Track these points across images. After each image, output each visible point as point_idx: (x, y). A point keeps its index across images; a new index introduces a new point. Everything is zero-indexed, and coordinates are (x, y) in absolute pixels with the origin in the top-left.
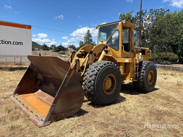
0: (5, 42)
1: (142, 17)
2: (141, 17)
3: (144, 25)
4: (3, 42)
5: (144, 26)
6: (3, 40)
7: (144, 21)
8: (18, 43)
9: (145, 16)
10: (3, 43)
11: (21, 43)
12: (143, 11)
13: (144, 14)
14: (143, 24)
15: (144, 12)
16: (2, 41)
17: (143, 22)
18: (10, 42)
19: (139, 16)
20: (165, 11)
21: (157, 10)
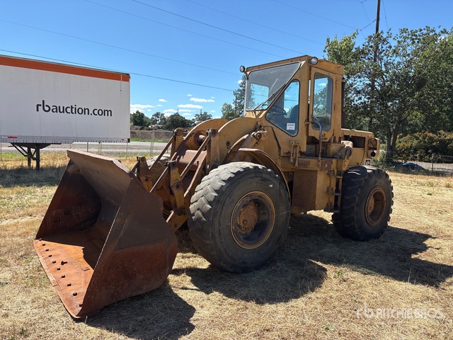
0: (77, 111)
1: (380, 47)
2: (377, 48)
3: (383, 66)
4: (74, 109)
5: (384, 69)
6: (74, 106)
7: (385, 58)
8: (104, 113)
9: (388, 45)
10: (74, 112)
11: (109, 112)
12: (382, 32)
13: (384, 40)
14: (383, 63)
15: (385, 36)
16: (72, 107)
17: (381, 59)
18: (87, 111)
19: (371, 47)
20: (435, 34)
21: (417, 31)
